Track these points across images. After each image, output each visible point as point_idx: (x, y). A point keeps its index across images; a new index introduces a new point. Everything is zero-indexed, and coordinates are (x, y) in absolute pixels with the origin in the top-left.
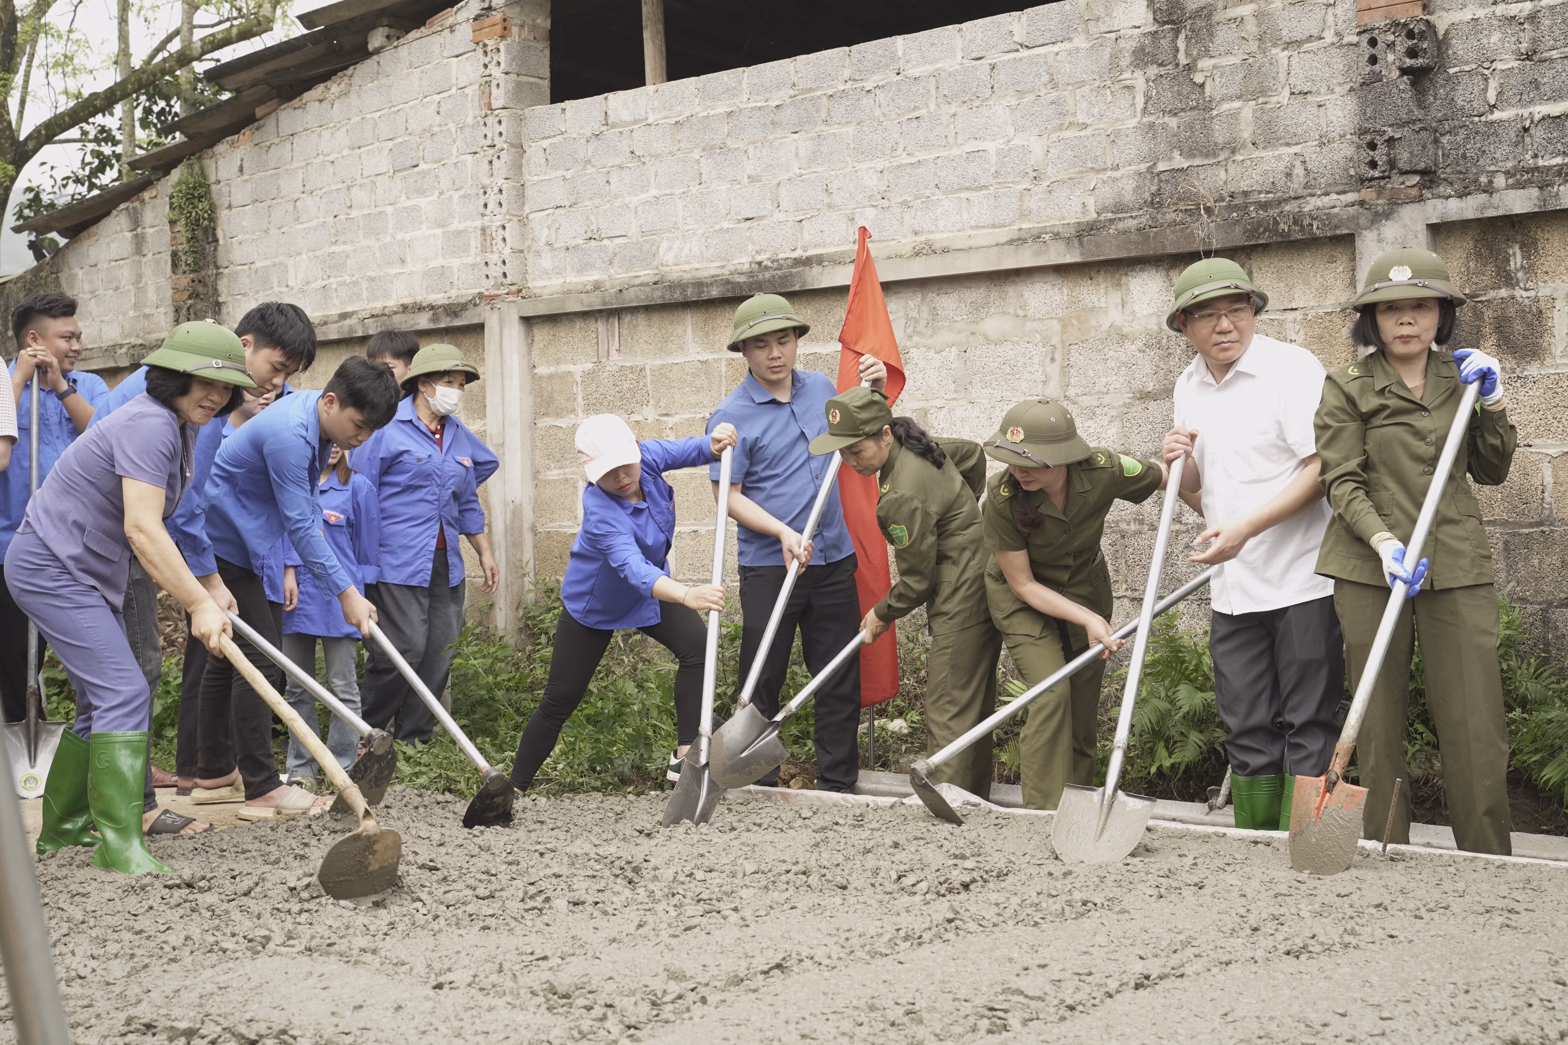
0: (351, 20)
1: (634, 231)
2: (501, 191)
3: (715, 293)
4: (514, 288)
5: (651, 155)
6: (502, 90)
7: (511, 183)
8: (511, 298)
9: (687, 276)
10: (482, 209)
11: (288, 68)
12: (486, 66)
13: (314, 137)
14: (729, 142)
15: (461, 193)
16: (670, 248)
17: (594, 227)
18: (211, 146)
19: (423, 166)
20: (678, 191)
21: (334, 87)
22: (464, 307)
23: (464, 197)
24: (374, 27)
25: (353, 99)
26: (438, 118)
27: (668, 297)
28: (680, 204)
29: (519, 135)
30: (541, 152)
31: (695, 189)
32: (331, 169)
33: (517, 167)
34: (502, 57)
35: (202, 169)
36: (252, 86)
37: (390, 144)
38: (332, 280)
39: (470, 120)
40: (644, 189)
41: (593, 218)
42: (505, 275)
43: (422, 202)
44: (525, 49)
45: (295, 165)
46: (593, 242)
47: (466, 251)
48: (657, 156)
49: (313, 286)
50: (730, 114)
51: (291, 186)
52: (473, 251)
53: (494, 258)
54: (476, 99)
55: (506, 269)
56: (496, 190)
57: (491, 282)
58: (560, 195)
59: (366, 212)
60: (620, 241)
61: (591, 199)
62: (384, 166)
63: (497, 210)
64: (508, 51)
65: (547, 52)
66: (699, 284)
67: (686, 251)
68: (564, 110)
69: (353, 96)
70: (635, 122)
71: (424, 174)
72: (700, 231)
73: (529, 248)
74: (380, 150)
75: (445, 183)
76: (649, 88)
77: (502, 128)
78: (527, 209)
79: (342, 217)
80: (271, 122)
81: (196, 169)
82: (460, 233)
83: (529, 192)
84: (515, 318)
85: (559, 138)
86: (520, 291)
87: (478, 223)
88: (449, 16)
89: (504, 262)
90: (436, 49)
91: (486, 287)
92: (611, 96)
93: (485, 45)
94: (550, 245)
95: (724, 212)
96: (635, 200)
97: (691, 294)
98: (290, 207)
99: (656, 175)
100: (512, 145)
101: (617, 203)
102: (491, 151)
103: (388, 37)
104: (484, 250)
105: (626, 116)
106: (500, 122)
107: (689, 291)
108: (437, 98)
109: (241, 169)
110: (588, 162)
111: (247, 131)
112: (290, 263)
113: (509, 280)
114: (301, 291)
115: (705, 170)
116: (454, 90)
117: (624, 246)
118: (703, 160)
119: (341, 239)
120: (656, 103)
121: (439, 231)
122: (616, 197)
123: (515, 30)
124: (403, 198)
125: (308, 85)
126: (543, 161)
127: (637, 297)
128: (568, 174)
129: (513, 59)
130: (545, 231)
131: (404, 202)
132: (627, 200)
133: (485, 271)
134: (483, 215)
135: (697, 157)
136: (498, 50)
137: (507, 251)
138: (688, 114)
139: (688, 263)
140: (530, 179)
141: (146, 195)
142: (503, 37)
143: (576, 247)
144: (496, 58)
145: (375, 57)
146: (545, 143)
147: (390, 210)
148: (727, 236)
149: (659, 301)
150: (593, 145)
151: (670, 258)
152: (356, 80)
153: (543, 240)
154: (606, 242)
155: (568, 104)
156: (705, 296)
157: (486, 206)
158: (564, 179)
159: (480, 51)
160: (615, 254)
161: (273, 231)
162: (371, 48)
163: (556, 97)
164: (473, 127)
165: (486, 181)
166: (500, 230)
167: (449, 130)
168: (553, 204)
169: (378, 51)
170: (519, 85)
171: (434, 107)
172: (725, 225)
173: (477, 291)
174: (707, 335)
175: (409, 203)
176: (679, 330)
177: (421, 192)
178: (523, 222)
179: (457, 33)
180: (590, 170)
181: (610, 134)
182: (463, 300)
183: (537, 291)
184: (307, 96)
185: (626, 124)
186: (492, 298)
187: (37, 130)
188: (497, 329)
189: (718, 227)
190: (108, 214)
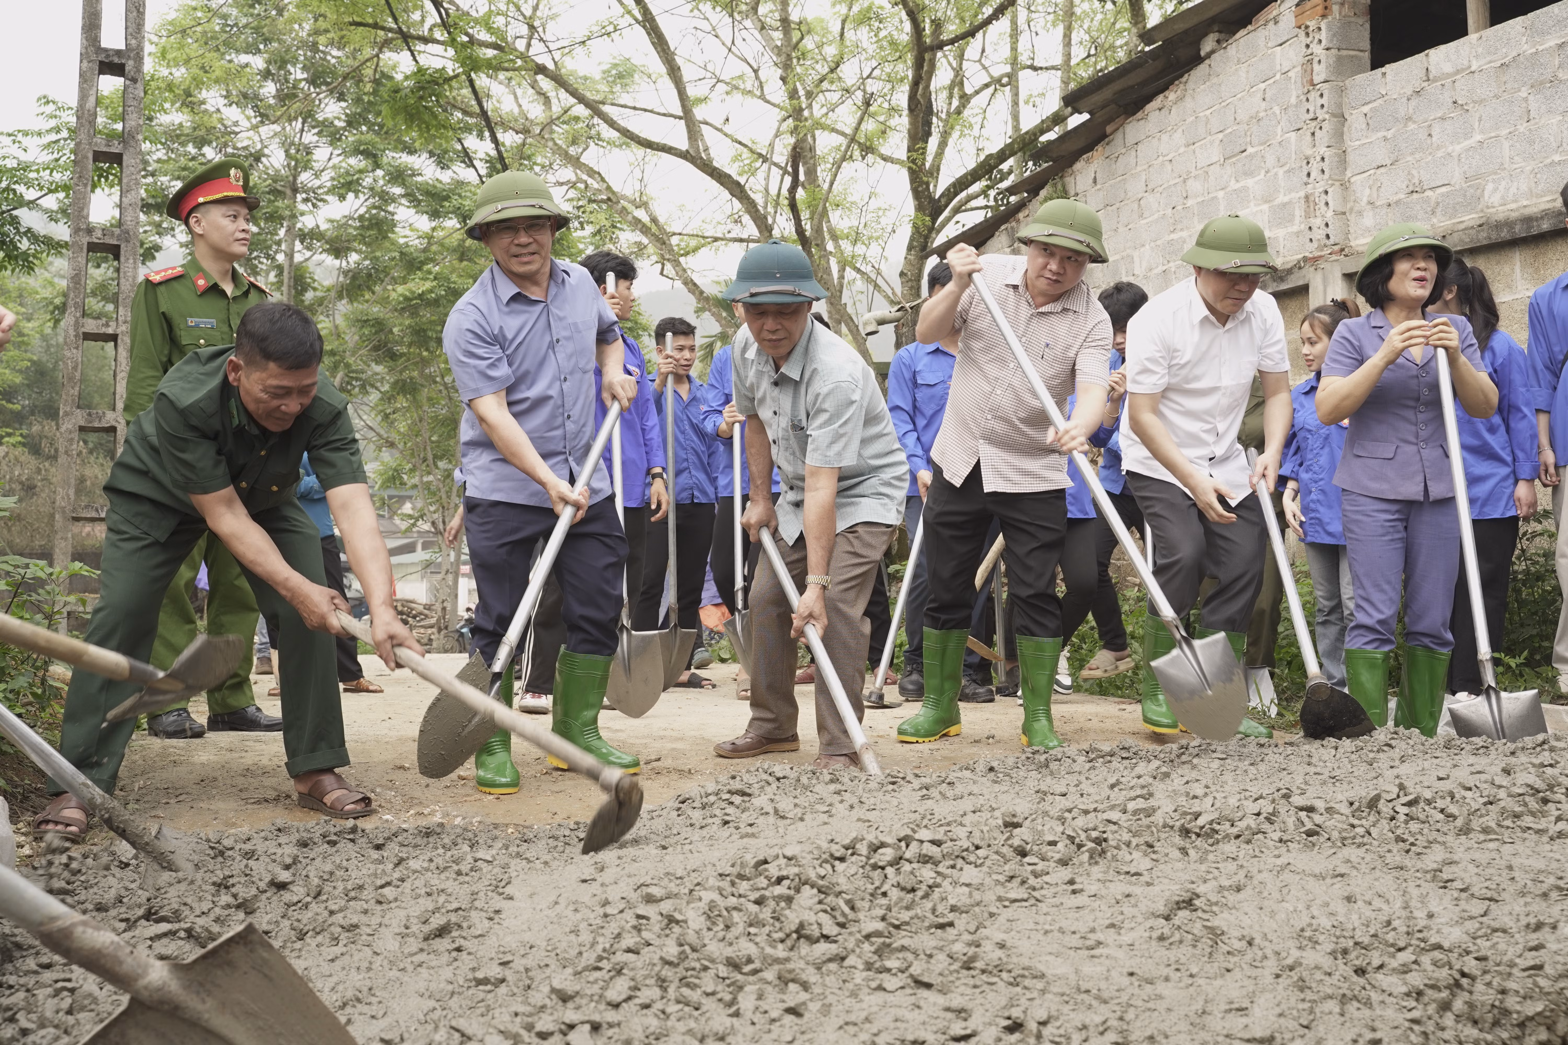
0: (1186, 32)
1: (1457, 179)
2: (1323, 159)
3: (1545, 226)
4: (1336, 248)
5: (1475, 102)
6: (1323, 64)
7: (1332, 151)
8: (1334, 257)
9: (1514, 215)
10: (1305, 179)
11: (1132, 87)
12: (1308, 46)
13: (1155, 142)
14: (1560, 75)
15: (1286, 168)
16: (1496, 190)
17: (1416, 181)
18: (1071, 166)
19: (1250, 150)
20: (1504, 132)
21: (1171, 96)
22: (1289, 271)
23: (1289, 171)
24: (1206, 35)
25: (1188, 103)
26: (1264, 104)
27: (1495, 237)
28: (1506, 144)
29: (1340, 105)
30: (1362, 119)
31: (1522, 128)
32: (1169, 167)
33: (1339, 135)
34: (1323, 35)
35: (1064, 187)
36: (1103, 107)
37: (1221, 136)
38: (1171, 264)
39: (1293, 100)
40: (1467, 136)
41: (1414, 172)
42: (1328, 237)
43: (1250, 182)
44: (1345, 24)
45: (1139, 169)
46: (1415, 195)
47: (1291, 221)
48: (1481, 102)
49: (1156, 271)
50: (1561, 46)
51: (1135, 187)
52: (1297, 219)
53: (1317, 222)
54: (1299, 80)
55: (1328, 231)
56: (1318, 158)
57: (1315, 244)
58: (1381, 155)
59: (1200, 199)
60: (1443, 190)
61: (1412, 154)
62: (1215, 155)
63: (1320, 177)
64: (1329, 28)
65: (1368, 26)
66: (1528, 220)
67: (1513, 190)
68: (1384, 74)
69: (1188, 99)
70: (1458, 72)
71: (1251, 156)
72: (1529, 168)
73: (1351, 209)
74: (1212, 143)
75: (1271, 160)
76: (1472, 37)
77: (1324, 101)
78: (1349, 173)
79: (1179, 208)
80: (1119, 135)
81: (1059, 187)
82: (1284, 205)
83: (1350, 157)
84: (1338, 275)
85: (1380, 101)
86: (1342, 250)
87: (1302, 194)
88: (1272, 11)
89: (1327, 225)
90: (1261, 42)
91: (1310, 250)
92: (1432, 52)
93: (1307, 27)
94: (1371, 203)
95: (1554, 145)
96: (1458, 148)
97: (1520, 231)
98: (1135, 206)
99: (1480, 120)
100: (1333, 115)
101: (1440, 154)
102: (1314, 123)
103: (1218, 41)
104: (1307, 216)
105: (1448, 68)
106: (1322, 95)
107: (1517, 228)
108: (1263, 86)
109: (1095, 181)
110: (1410, 119)
111: (1099, 148)
112: (1136, 254)
113: (1332, 240)
114: (1146, 277)
115: (1533, 106)
116: (1278, 76)
117: (1447, 195)
118: (1531, 98)
119: (1179, 227)
120: (1480, 50)
121: (1265, 207)
122: (1438, 148)
123: (1336, 8)
124: (1233, 181)
125: (1149, 98)
126: (1364, 126)
127: (1461, 240)
128: (1389, 135)
129: (1334, 35)
130: (1367, 191)
131: (1233, 185)
132: (1450, 149)
133: (1309, 235)
134: (1306, 184)
135: (1525, 95)
136: (1320, 29)
137: (1330, 214)
138: (1515, 54)
139: (1516, 201)
140: (1351, 144)
141: (1021, 215)
142: (1324, 16)
143: (1398, 202)
144: (1317, 37)
145: (1207, 62)
146: (1366, 109)
147: (1221, 194)
148: (1559, 168)
149: (1485, 242)
150: (1413, 103)
151: (1496, 199)
152: (1191, 85)
153: (1365, 200)
154: (1429, 193)
155: (1389, 68)
156: (1534, 231)
157: (1309, 175)
158: (1385, 139)
159: (1302, 33)
160: (1438, 204)
161: (1121, 229)
162: (1203, 53)
163: (1377, 63)
164: (1296, 106)
165: (1309, 152)
166: (1323, 196)
167: (1274, 114)
168: (1375, 165)
169: (1209, 55)
170: (1339, 59)
171: (1260, 95)
172: (1557, 158)
173: (1300, 256)
174: (1537, 270)
175: (1238, 185)
176: (1507, 269)
177: (1249, 174)
178: (1345, 186)
179: (1281, 24)
180: (1412, 126)
181: (1432, 89)
182: (1289, 266)
183: (1360, 249)
184: (1149, 107)
185: (1449, 75)
186: (1316, 259)
187: (948, 189)
188: (1321, 288)
189: (1549, 161)
190: (992, 236)
